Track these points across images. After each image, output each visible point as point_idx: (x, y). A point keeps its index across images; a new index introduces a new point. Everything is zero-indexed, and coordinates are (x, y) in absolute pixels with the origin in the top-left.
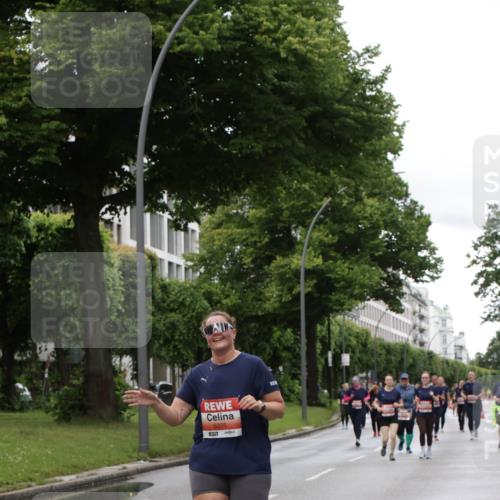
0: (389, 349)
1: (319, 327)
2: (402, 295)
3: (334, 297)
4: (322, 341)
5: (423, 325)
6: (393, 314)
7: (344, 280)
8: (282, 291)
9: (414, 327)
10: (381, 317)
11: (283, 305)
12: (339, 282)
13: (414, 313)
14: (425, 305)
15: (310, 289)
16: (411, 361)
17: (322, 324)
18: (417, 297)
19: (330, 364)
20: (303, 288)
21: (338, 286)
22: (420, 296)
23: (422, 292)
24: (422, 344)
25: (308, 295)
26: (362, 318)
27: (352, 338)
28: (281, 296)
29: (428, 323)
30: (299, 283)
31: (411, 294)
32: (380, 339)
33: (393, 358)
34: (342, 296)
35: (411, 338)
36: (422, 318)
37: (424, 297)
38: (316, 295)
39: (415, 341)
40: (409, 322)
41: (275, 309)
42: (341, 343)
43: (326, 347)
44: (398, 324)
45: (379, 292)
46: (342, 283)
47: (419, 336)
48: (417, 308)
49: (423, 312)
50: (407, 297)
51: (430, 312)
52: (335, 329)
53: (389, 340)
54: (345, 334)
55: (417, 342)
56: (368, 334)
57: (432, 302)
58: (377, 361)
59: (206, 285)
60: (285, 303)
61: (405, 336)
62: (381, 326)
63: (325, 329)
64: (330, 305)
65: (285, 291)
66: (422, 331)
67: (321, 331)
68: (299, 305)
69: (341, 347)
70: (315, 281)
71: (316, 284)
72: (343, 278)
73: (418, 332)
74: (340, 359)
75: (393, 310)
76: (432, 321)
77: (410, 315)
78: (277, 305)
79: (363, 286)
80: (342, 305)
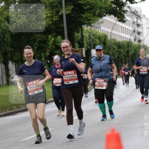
0: (119, 46)
1: (76, 34)
2: (125, 12)
3: (84, 16)
4: (79, 43)
5: (140, 30)
6: (120, 24)
7: (89, 4)
8: (52, 13)
9: (134, 31)
10: (114, 26)
11: (54, 23)
12: (86, 6)
13: (134, 23)
14: (140, 18)
15: (69, 12)
16: (133, 52)
17: (78, 32)
18: (135, 13)
19: (84, 56)
20: (64, 11)
21: (85, 8)
22: (137, 12)
23: (138, 10)
24: (139, 41)
25: (68, 15)
26: (102, 28)
27: (96, 40)
28: (52, 17)
29: (142, 28)
30: (62, 8)
31: (131, 12)
32: (113, 40)
33: (122, 51)
34: (89, 15)
35: (132, 38)
36: (138, 25)
37: (139, 13)
38: (73, 15)
39: (135, 40)
40: (131, 29)
41: (49, 25)
42: (90, 43)
43: (81, 45)
44: (125, 30)
45: (111, 11)
46: (88, 6)
47: (137, 37)
48: (135, 20)
49: (139, 22)
50: (128, 13)
51: (143, 22)
52: (86, 35)
53: (119, 40)
54: (92, 37)
55: (137, 40)
56: (106, 36)
57: (144, 16)
58: (113, 53)
59: (6, 12)
60: (55, 21)
61: (129, 37)
62: (114, 32)
63: (80, 35)
64: (82, 20)
65: (54, 14)
66: (139, 33)
67: (78, 36)
68: (63, 23)
69: (90, 45)
70: (72, 7)
71: (72, 9)
72: (88, 3)
73: (136, 34)
74: (90, 53)
75: (120, 21)
76: (145, 27)
77: (131, 24)
78: (50, 22)
79: (101, 8)
80: (90, 20)
